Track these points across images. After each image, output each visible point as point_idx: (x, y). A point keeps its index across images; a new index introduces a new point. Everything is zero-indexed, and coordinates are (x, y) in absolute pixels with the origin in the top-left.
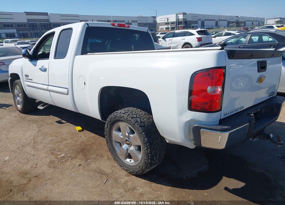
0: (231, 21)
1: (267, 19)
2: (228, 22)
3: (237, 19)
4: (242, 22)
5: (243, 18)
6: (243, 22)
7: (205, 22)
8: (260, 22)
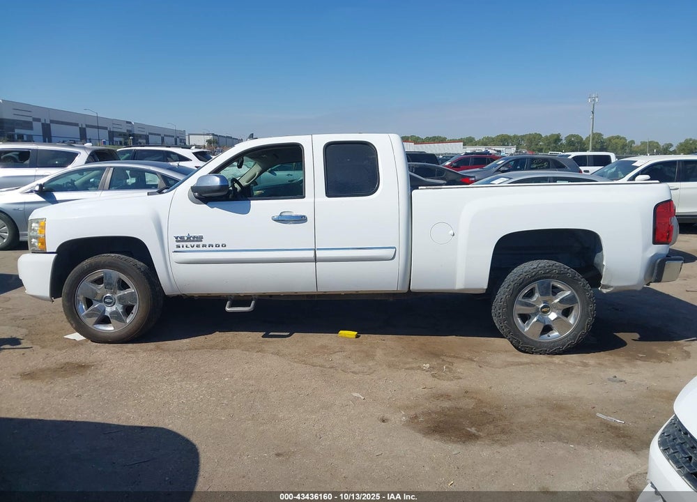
0: (115, 130)
1: (189, 135)
2: (110, 132)
3: (130, 129)
4: (140, 136)
5: (142, 126)
6: (143, 135)
7: (53, 127)
8: (178, 140)
